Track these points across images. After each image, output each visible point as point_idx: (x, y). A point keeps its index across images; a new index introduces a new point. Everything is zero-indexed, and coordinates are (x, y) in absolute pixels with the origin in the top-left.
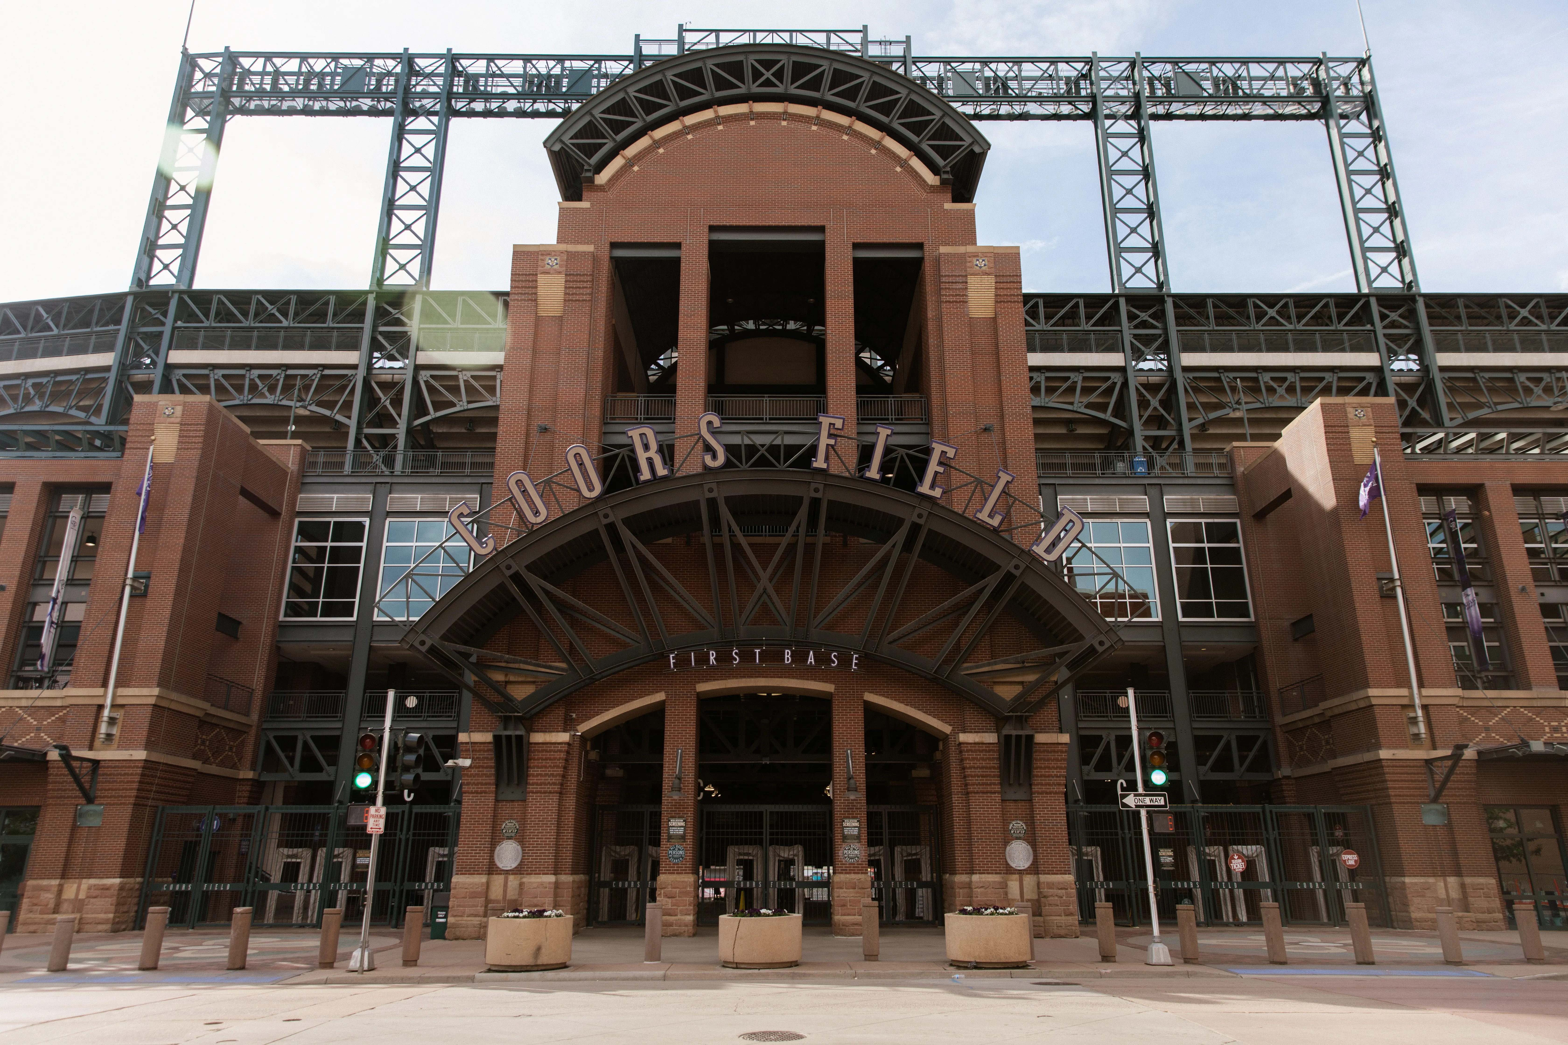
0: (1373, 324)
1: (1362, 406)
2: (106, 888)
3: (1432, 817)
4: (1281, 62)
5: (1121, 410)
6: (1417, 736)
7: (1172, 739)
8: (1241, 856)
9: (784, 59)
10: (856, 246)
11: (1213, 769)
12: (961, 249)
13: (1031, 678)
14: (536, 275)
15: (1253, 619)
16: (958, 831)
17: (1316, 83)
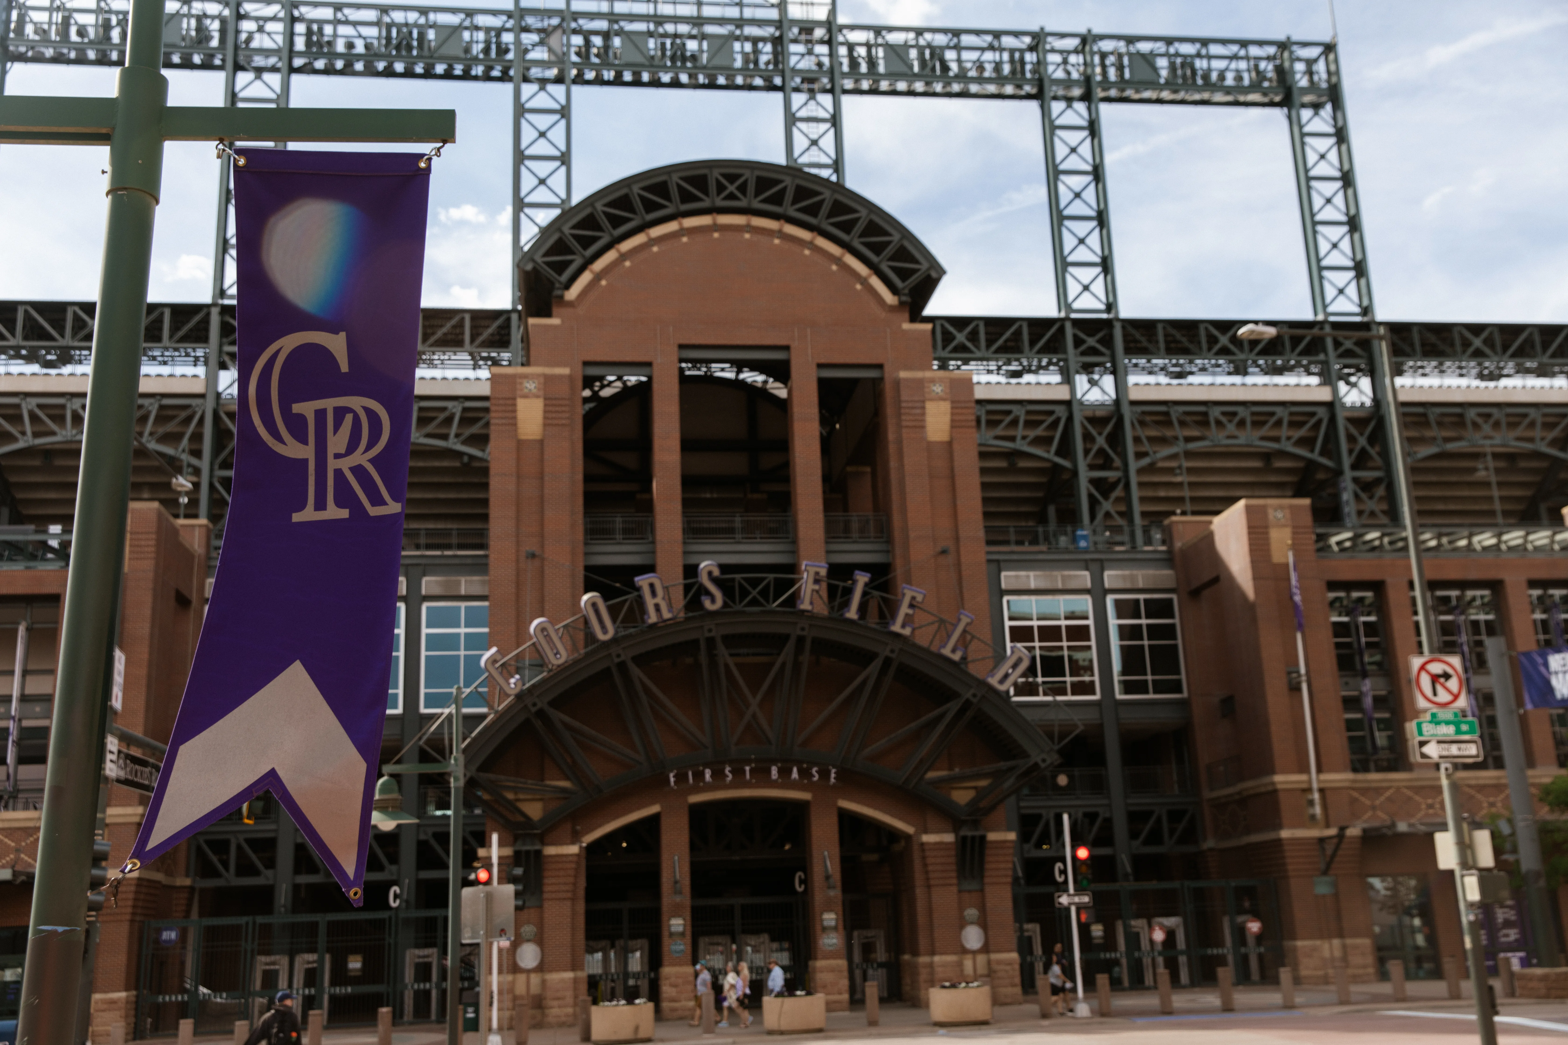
0: (1326, 354)
1: (1281, 507)
2: (113, 1002)
3: (1322, 888)
4: (1244, 44)
5: (1066, 448)
6: (1313, 817)
7: (1107, 815)
8: (1162, 927)
9: (747, 174)
10: (820, 366)
11: (1146, 843)
12: (919, 374)
13: (983, 783)
14: (514, 399)
15: (1185, 695)
16: (921, 919)
17: (1280, 71)
